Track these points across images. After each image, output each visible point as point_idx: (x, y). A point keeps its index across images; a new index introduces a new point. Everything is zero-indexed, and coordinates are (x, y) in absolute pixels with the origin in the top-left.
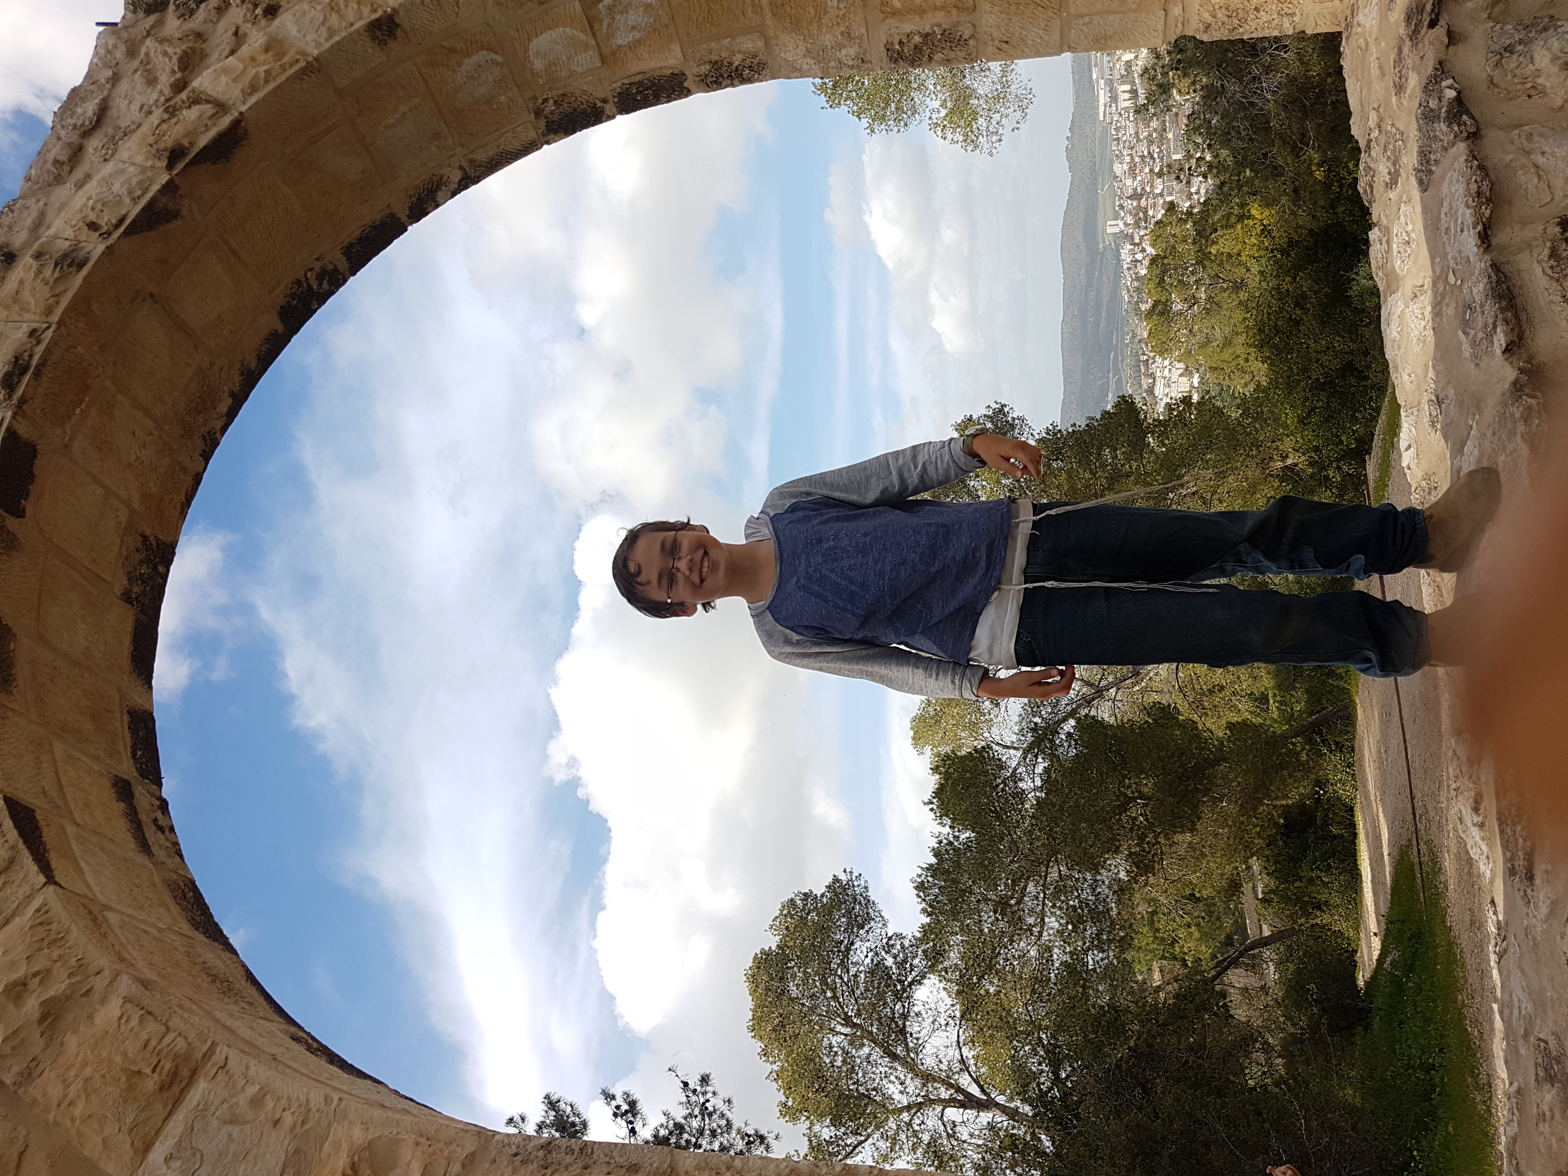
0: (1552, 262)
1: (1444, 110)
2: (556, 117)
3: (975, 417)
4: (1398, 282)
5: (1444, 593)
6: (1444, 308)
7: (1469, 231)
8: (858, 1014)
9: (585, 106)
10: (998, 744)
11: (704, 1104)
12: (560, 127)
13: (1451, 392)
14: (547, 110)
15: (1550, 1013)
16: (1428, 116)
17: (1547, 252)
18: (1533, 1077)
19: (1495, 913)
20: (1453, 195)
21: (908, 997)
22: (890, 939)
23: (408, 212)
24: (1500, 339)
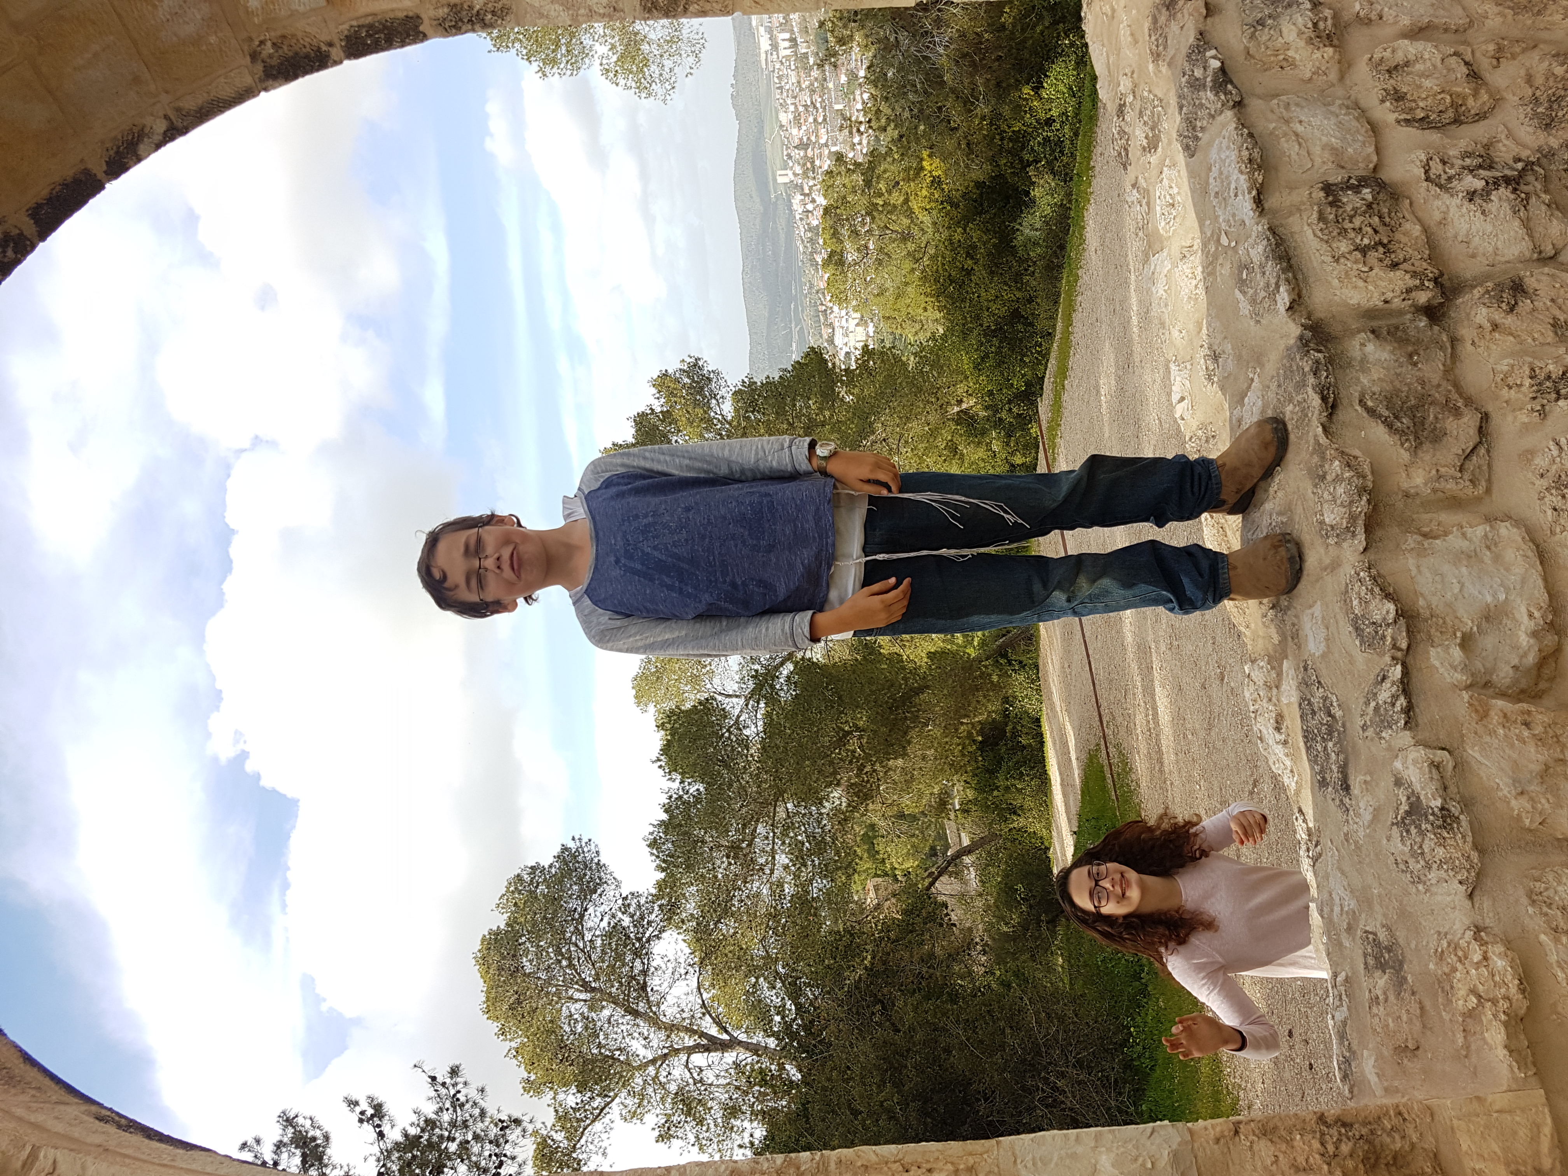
0: (1321, 225)
1: (1209, 79)
2: (275, 62)
3: (670, 371)
4: (1162, 242)
5: (1229, 533)
6: (1218, 268)
7: (1244, 195)
8: (597, 978)
9: (308, 49)
10: (720, 694)
11: (454, 1095)
12: (279, 73)
13: (1228, 347)
14: (264, 54)
15: (1377, 908)
16: (1196, 85)
17: (1315, 215)
18: (1362, 966)
19: (1305, 821)
20: (1224, 161)
21: (647, 954)
22: (625, 899)
23: (105, 168)
24: (1284, 298)
